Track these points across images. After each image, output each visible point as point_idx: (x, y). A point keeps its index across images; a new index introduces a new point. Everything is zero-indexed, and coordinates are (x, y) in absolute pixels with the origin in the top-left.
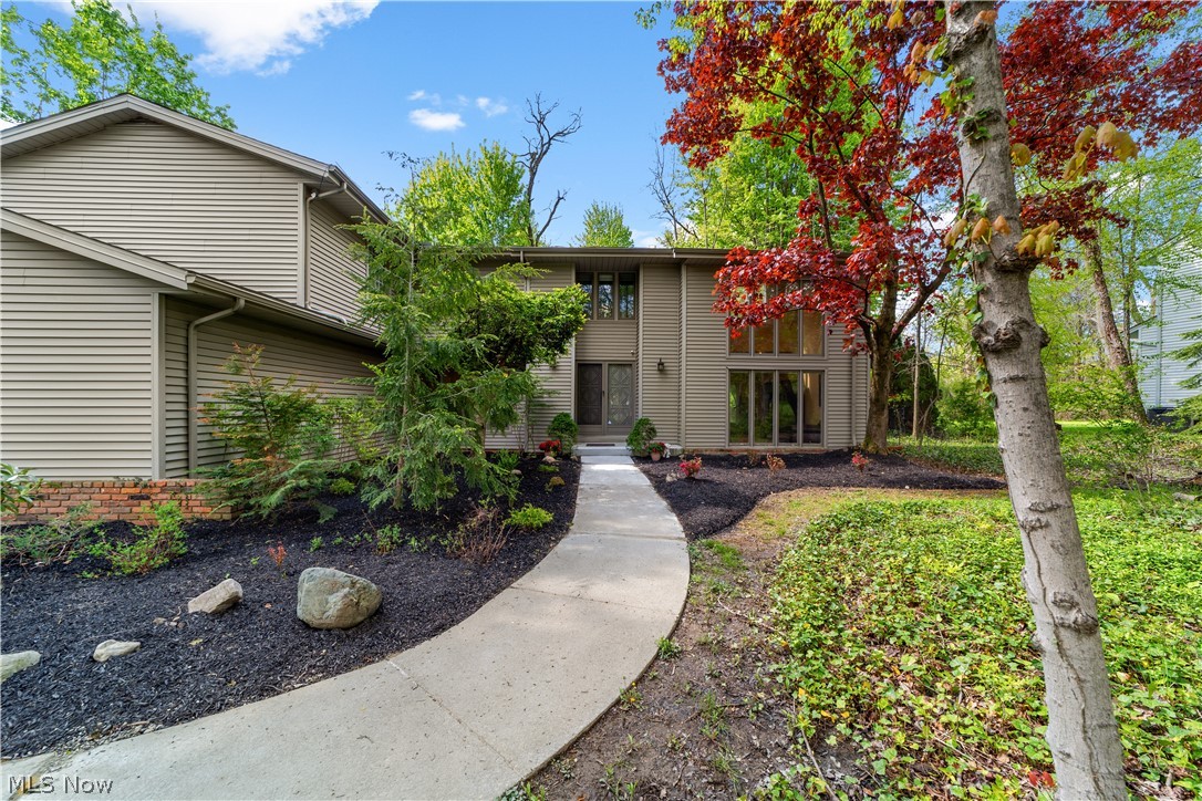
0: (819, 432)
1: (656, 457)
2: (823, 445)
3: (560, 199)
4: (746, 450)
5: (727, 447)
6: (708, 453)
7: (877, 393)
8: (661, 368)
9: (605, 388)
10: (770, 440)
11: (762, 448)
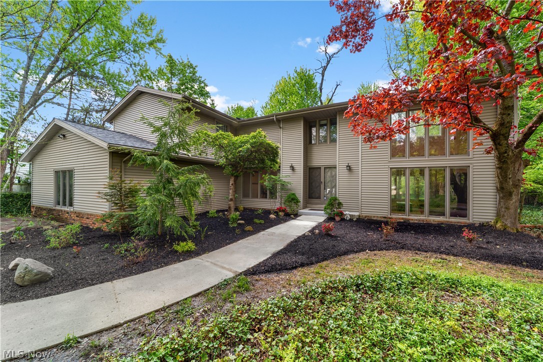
0: (466, 210)
1: (337, 219)
2: (469, 220)
3: (337, 85)
4: (403, 219)
5: (389, 216)
6: (375, 218)
7: (501, 183)
8: (349, 168)
9: (322, 180)
10: (422, 212)
11: (416, 218)
